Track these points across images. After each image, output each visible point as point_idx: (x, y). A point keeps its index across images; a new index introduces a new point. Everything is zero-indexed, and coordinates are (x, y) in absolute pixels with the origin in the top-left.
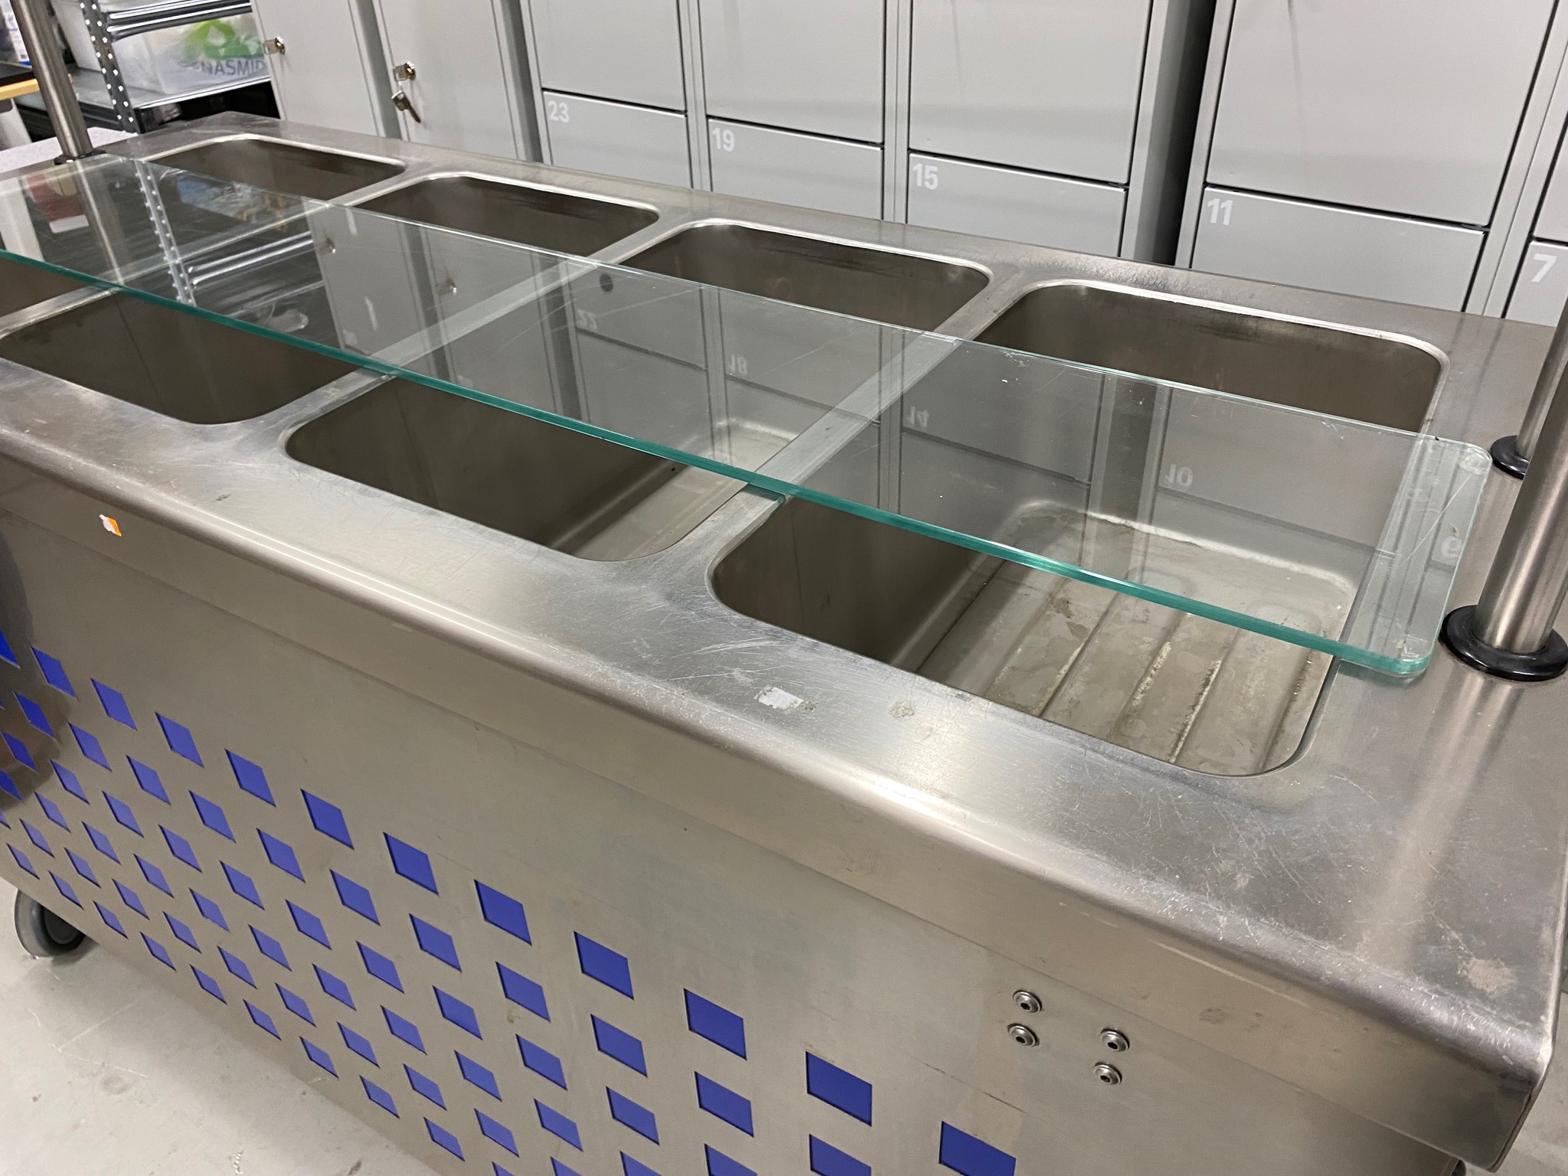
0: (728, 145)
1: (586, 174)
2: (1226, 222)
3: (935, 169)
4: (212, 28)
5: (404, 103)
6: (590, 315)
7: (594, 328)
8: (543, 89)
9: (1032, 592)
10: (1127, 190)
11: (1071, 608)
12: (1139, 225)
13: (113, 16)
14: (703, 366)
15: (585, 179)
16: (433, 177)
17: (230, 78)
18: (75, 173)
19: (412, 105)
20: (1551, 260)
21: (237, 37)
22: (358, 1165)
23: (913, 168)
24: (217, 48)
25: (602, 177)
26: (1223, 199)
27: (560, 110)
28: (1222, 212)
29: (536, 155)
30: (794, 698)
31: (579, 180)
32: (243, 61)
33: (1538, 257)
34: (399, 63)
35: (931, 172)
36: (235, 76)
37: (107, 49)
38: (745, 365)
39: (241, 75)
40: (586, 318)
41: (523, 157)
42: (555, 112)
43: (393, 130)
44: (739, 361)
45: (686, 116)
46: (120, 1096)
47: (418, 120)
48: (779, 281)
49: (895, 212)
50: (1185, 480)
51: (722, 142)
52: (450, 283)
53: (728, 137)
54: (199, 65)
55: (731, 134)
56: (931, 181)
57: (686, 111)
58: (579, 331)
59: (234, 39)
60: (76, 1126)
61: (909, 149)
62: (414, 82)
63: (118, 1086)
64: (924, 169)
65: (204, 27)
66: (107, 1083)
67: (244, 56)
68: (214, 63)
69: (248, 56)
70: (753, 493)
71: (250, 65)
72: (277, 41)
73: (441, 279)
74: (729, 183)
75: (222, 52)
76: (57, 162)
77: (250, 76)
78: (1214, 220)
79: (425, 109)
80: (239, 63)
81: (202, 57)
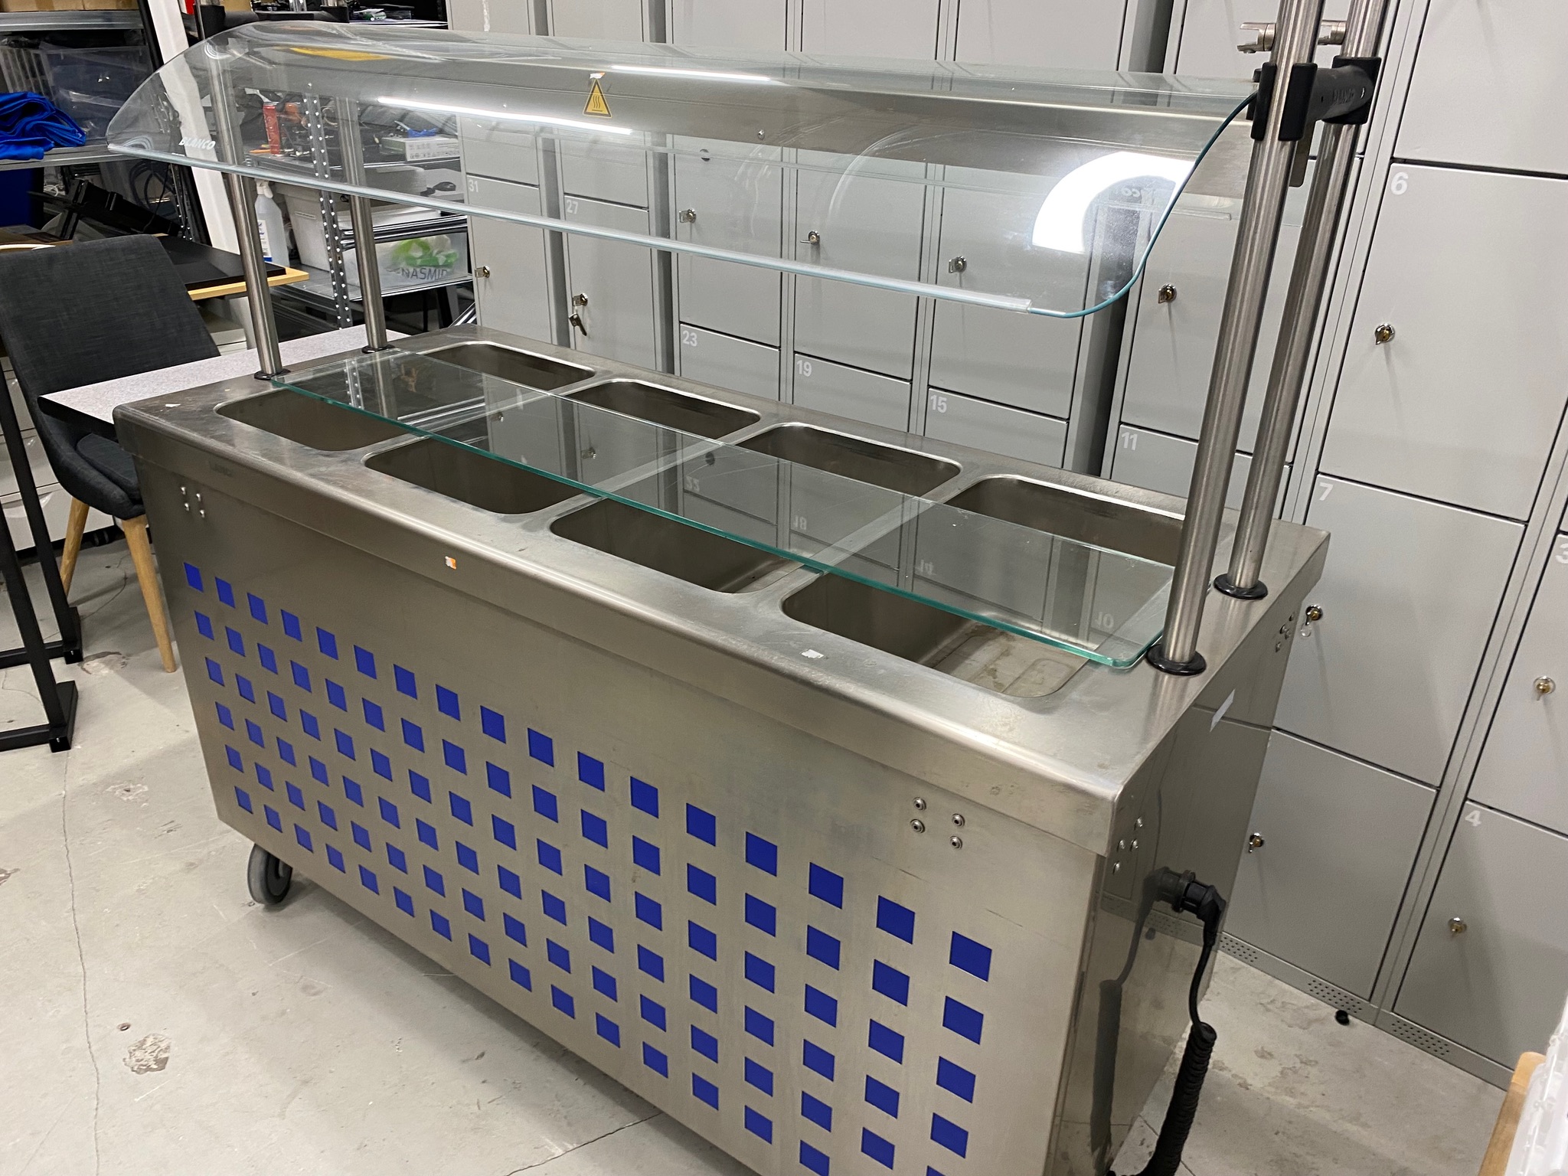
0: (807, 372)
1: (713, 387)
2: (1134, 448)
3: (945, 399)
4: (414, 244)
5: (577, 321)
6: (696, 481)
7: (697, 490)
8: (681, 322)
9: (974, 664)
10: (1068, 423)
11: (997, 674)
12: (1076, 445)
13: (346, 233)
14: (775, 523)
15: (714, 390)
16: (615, 380)
17: (422, 281)
18: (373, 361)
19: (582, 323)
20: (1330, 487)
21: (431, 251)
22: (482, 1055)
23: (931, 398)
24: (415, 259)
25: (724, 389)
26: (1132, 433)
27: (691, 338)
28: (1131, 441)
29: (670, 368)
30: (819, 654)
31: (711, 391)
32: (433, 269)
33: (1322, 484)
34: (576, 294)
35: (943, 401)
36: (426, 280)
37: (338, 256)
38: (805, 523)
39: (430, 280)
40: (692, 483)
41: (660, 368)
42: (688, 339)
43: (564, 340)
44: (801, 521)
45: (780, 350)
46: (313, 998)
47: (585, 333)
48: (833, 463)
49: (917, 429)
50: (1108, 623)
51: (803, 370)
52: (592, 450)
53: (808, 367)
54: (400, 270)
55: (809, 364)
56: (942, 407)
57: (780, 347)
58: (685, 491)
59: (429, 253)
60: (283, 1013)
61: (928, 385)
62: (585, 307)
63: (313, 991)
64: (938, 399)
65: (409, 242)
66: (305, 988)
67: (434, 266)
68: (411, 270)
69: (437, 266)
70: (807, 569)
71: (437, 272)
72: (485, 268)
73: (585, 447)
74: (806, 399)
75: (419, 262)
76: (365, 351)
77: (436, 281)
78: (1126, 446)
79: (591, 327)
80: (430, 270)
81: (403, 265)
